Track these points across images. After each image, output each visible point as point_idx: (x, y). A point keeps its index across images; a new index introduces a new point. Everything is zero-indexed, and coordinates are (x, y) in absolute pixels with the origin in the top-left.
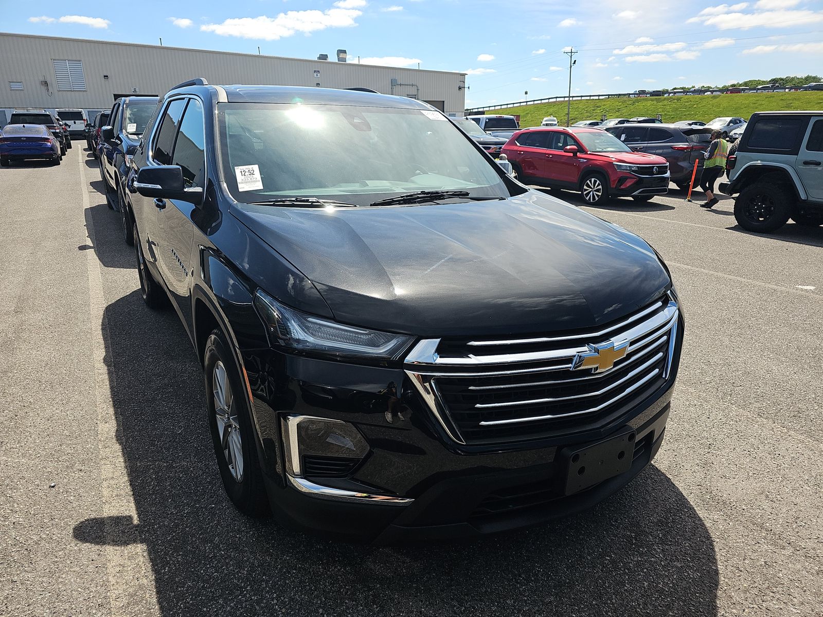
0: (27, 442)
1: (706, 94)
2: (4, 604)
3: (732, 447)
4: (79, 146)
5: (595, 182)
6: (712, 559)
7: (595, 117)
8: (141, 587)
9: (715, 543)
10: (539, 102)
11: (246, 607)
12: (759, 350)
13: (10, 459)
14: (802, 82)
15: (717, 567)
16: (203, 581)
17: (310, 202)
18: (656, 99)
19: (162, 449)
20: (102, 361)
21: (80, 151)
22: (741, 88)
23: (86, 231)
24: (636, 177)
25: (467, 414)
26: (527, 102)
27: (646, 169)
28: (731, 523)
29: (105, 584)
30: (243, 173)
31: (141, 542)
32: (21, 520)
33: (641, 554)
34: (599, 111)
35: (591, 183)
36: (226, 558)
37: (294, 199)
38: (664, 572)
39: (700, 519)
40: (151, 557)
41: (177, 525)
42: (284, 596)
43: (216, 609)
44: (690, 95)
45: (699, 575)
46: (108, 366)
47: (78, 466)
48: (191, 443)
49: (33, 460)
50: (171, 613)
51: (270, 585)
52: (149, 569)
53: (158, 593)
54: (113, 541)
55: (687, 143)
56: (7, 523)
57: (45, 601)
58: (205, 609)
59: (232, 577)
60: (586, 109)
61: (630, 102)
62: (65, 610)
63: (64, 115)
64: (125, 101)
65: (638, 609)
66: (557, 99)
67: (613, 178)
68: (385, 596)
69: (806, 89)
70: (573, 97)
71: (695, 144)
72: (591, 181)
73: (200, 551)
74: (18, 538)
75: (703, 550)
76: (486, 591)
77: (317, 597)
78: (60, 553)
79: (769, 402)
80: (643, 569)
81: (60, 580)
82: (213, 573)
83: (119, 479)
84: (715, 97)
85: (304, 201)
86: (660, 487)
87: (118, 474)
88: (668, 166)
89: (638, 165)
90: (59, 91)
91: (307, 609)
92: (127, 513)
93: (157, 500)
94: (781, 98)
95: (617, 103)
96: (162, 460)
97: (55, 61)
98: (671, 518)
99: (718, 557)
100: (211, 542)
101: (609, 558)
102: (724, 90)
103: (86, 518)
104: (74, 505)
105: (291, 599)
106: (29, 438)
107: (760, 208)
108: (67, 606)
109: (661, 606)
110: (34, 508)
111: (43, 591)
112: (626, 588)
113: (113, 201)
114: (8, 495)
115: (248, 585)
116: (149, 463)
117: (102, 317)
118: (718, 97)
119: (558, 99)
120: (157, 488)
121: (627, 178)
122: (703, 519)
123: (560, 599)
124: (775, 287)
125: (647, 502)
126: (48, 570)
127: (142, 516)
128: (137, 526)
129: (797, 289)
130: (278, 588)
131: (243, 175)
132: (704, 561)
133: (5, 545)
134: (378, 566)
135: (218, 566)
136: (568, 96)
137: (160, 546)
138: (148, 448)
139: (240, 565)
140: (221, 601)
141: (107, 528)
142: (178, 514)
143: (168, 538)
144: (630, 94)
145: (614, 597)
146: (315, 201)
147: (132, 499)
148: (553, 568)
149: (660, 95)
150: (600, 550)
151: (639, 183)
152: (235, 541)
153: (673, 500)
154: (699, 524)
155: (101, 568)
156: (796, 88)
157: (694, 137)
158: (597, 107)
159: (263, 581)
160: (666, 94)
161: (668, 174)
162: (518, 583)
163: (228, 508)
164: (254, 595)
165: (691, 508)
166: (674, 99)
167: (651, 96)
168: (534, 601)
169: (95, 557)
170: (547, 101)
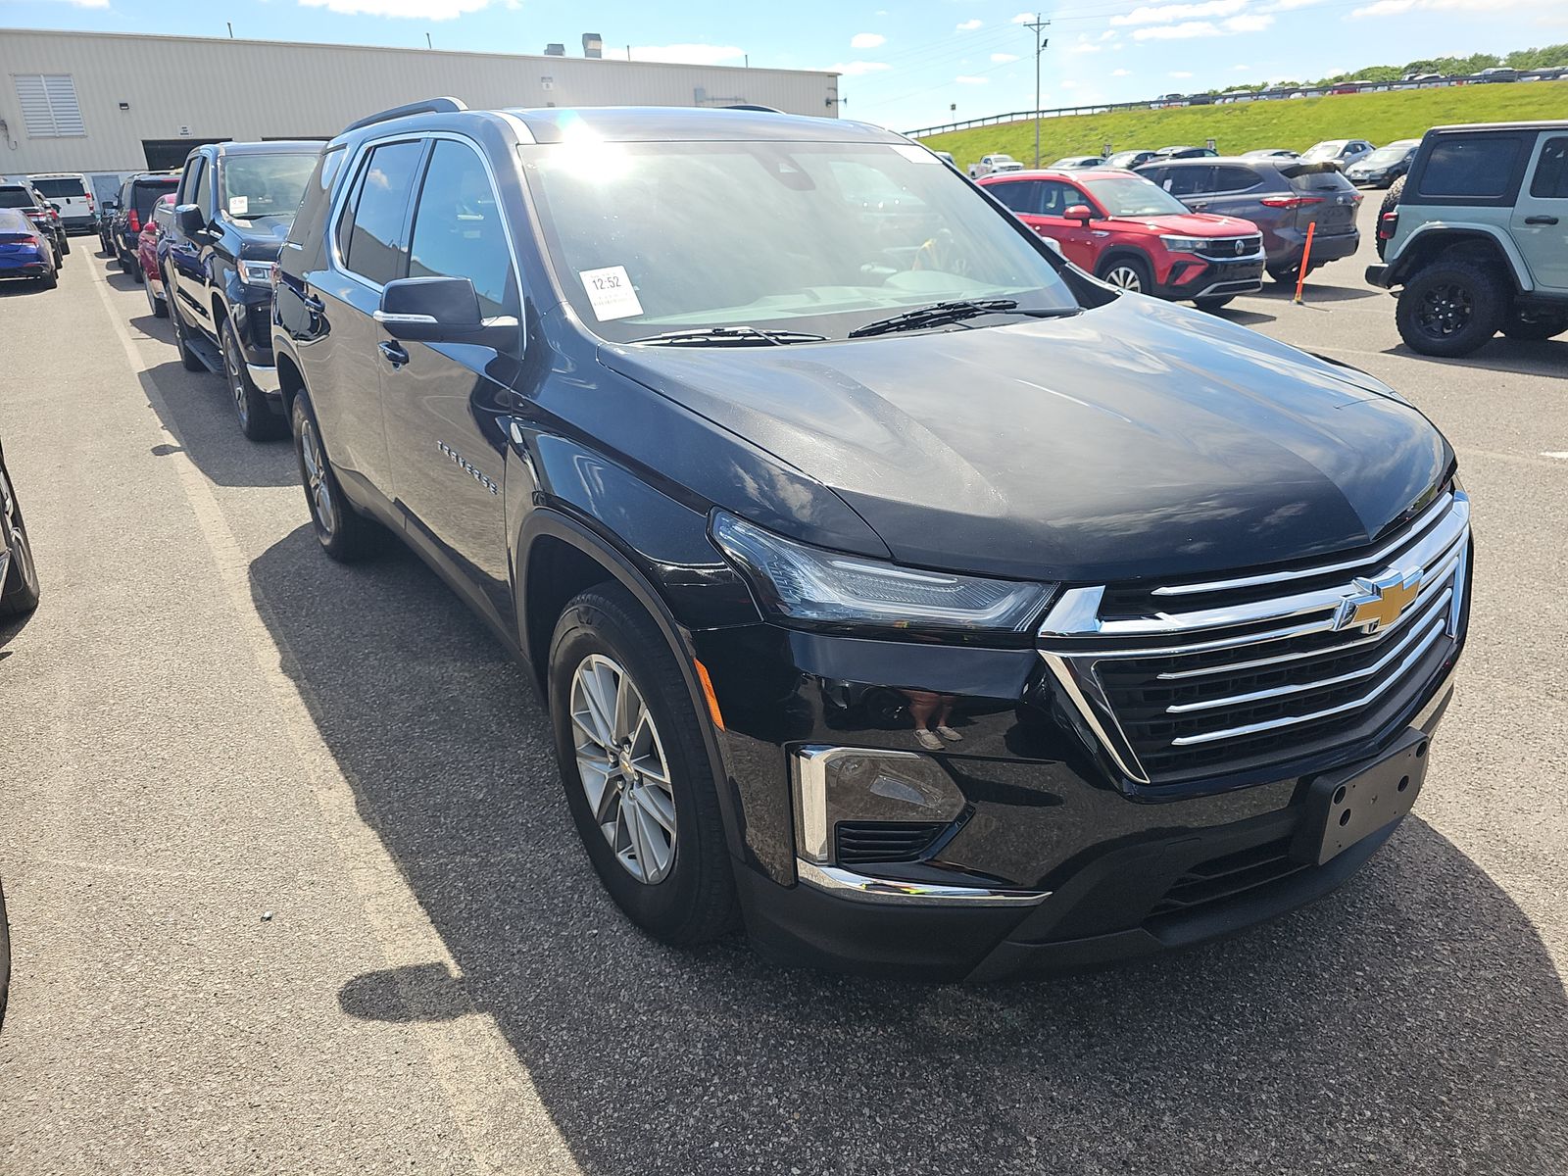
0: (185, 836)
1: (1292, 96)
2: (249, 1151)
3: (1519, 756)
4: (85, 248)
5: (1127, 274)
6: (1543, 960)
7: (1089, 150)
8: (510, 1095)
9: (1540, 932)
10: (980, 124)
11: (723, 1116)
12: (1513, 576)
13: (162, 872)
14: (1465, 68)
15: (1555, 973)
16: (626, 1074)
17: (740, 335)
18: (1201, 110)
19: (457, 831)
20: (279, 670)
21: (90, 259)
22: (1356, 82)
23: (157, 417)
24: (1203, 262)
25: (1151, 725)
26: (955, 125)
27: (1221, 246)
28: (1557, 894)
29: (437, 1095)
30: (599, 284)
31: (481, 1011)
32: (227, 987)
33: (1417, 962)
34: (1094, 138)
35: (1118, 276)
36: (653, 1028)
37: (710, 331)
38: (1466, 990)
39: (1501, 892)
40: (508, 1036)
41: (538, 974)
42: (788, 1091)
43: (667, 1125)
44: (1264, 100)
45: (1530, 990)
46: (295, 679)
47: (303, 876)
48: (511, 815)
49: (210, 870)
50: (585, 1138)
51: (754, 1071)
52: (514, 1060)
53: (545, 1102)
54: (425, 1013)
55: (1291, 193)
56: (201, 995)
57: (330, 1137)
58: (647, 1126)
59: (678, 1061)
60: (1070, 135)
61: (1153, 118)
62: (376, 1150)
63: (48, 188)
64: (217, 152)
65: (1442, 1061)
66: (1014, 116)
67: (1161, 265)
68: (977, 1074)
69: (1478, 80)
70: (1043, 112)
71: (1305, 193)
72: (1117, 273)
73: (599, 1018)
74: (233, 1022)
75: (1523, 945)
76: (1160, 1051)
77: (849, 1086)
78: (328, 1044)
79: (1559, 670)
80: (1428, 989)
81: (347, 1095)
82: (639, 1059)
83: (395, 895)
84: (1311, 103)
85: (727, 334)
86: (1411, 839)
87: (387, 885)
88: (1261, 240)
89: (1207, 239)
90: (31, 138)
91: (840, 1110)
92: (432, 959)
93: (482, 928)
94: (1434, 99)
95: (1128, 121)
96: (464, 852)
97: (18, 79)
98: (1449, 893)
99: (1553, 955)
100: (615, 999)
101: (1361, 974)
102: (1324, 88)
103: (355, 974)
104: (324, 951)
105: (805, 1094)
106: (186, 828)
107: (1444, 310)
108: (377, 1142)
109: (1480, 1052)
110: (246, 962)
111: (319, 1119)
112: (1408, 1024)
113: (203, 354)
114: (184, 942)
115: (714, 1075)
116: (441, 861)
117: (249, 585)
118: (1316, 102)
119: (1015, 118)
120: (475, 906)
121: (1186, 265)
122: (1506, 890)
123: (1298, 1055)
124: (1505, 457)
125: (1398, 866)
126: (315, 1079)
127: (463, 962)
128: (462, 981)
129: (1544, 459)
130: (773, 1075)
131: (599, 287)
132: (1531, 965)
133: (213, 1038)
134: (944, 1020)
135: (644, 1044)
136: (1035, 110)
137: (518, 1015)
138: (430, 830)
139: (684, 1038)
140: (672, 1108)
141: (403, 990)
142: (533, 952)
143: (530, 1000)
144: (1151, 102)
145: (1392, 1042)
146: (749, 332)
147: (432, 930)
148: (1267, 1000)
149: (1208, 103)
150: (1342, 960)
151: (1210, 273)
152: (660, 994)
153: (1443, 859)
154: (1502, 902)
155: (419, 1067)
156: (1460, 80)
157: (1302, 180)
158: (1091, 129)
159: (739, 1064)
160: (1217, 99)
161: (1261, 254)
162: (1212, 1031)
163: (626, 934)
164: (732, 1092)
165: (1479, 872)
166: (1235, 110)
167: (1191, 104)
168: (1253, 1061)
169: (399, 1046)
170: (994, 121)
